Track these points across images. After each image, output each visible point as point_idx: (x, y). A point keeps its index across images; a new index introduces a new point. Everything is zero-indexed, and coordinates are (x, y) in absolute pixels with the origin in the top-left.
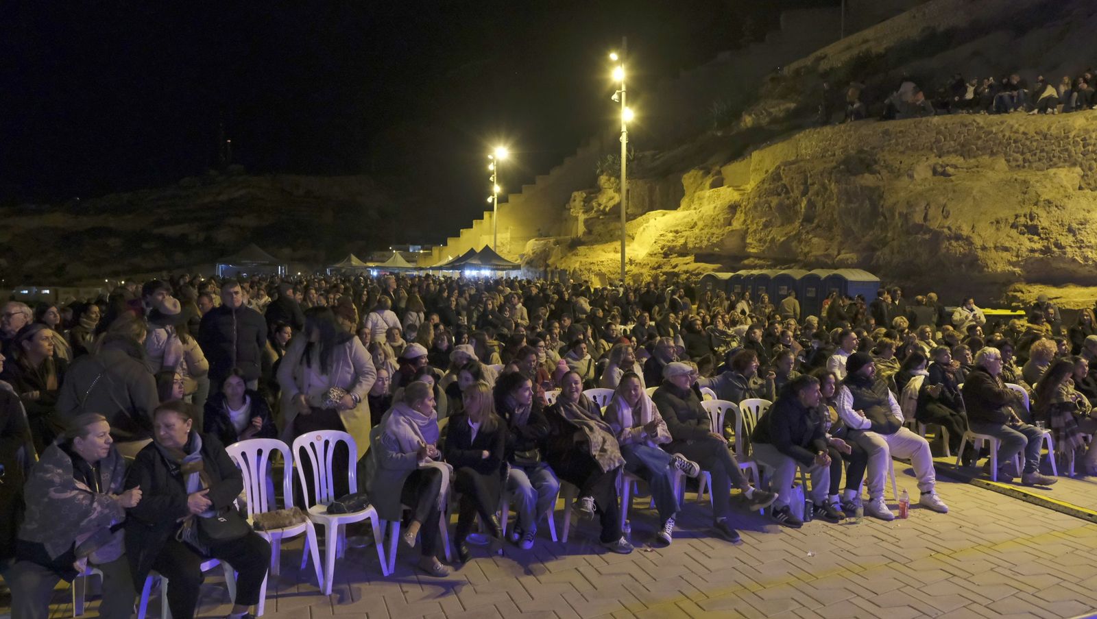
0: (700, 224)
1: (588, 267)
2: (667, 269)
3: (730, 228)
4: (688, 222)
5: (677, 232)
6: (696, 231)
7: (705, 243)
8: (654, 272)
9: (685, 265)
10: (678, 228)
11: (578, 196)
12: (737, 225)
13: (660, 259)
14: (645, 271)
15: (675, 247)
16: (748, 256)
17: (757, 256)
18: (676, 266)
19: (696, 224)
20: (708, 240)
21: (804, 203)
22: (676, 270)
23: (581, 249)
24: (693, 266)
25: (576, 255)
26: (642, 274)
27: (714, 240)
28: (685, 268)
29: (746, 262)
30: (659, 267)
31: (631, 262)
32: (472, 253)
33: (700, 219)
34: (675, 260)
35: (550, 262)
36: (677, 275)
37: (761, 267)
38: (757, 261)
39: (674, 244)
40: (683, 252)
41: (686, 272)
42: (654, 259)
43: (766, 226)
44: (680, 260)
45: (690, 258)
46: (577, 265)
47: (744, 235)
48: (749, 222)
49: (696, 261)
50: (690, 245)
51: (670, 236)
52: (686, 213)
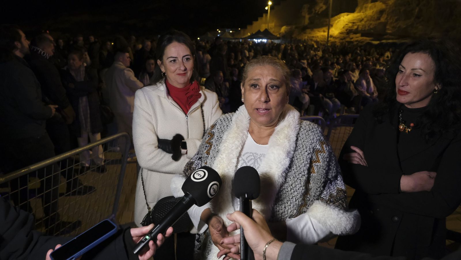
0: (365, 19)
1: (311, 38)
2: (348, 39)
3: (379, 21)
4: (359, 19)
5: (354, 23)
6: (363, 22)
7: (367, 28)
8: (341, 41)
9: (357, 37)
10: (355, 21)
11: (306, 6)
12: (382, 20)
13: (345, 35)
14: (337, 40)
15: (352, 30)
16: (387, 34)
17: (390, 34)
18: (352, 38)
19: (363, 19)
20: (369, 27)
21: (417, 10)
22: (352, 40)
23: (308, 31)
24: (360, 38)
25: (305, 33)
26: (335, 42)
27: (372, 27)
28: (356, 39)
29: (385, 37)
30: (344, 38)
31: (331, 36)
32: (259, 32)
33: (365, 17)
34: (352, 36)
35: (294, 36)
36: (352, 42)
37: (392, 39)
38: (390, 37)
39: (352, 28)
40: (356, 32)
41: (356, 41)
42: (342, 35)
43: (397, 20)
44: (354, 36)
45: (358, 35)
46: (306, 38)
47: (385, 24)
48: (388, 18)
49: (362, 36)
50: (360, 29)
51: (350, 25)
52: (359, 14)
